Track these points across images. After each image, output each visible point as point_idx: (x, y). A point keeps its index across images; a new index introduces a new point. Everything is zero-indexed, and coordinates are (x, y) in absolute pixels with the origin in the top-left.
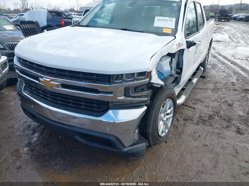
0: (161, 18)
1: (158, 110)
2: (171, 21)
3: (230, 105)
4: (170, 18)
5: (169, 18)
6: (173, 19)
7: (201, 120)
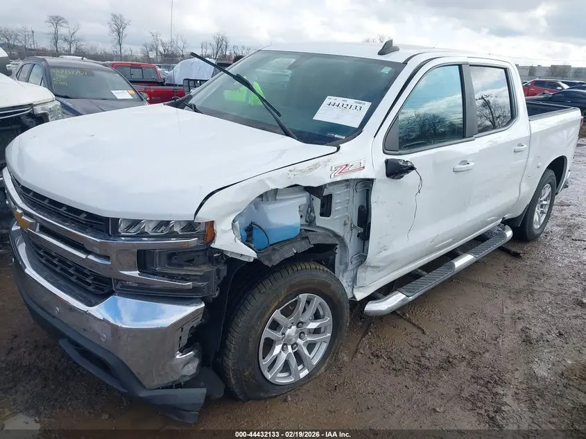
0: (339, 100)
1: (257, 316)
2: (358, 108)
3: (527, 341)
4: (359, 103)
5: (356, 102)
6: (364, 104)
7: (417, 366)
